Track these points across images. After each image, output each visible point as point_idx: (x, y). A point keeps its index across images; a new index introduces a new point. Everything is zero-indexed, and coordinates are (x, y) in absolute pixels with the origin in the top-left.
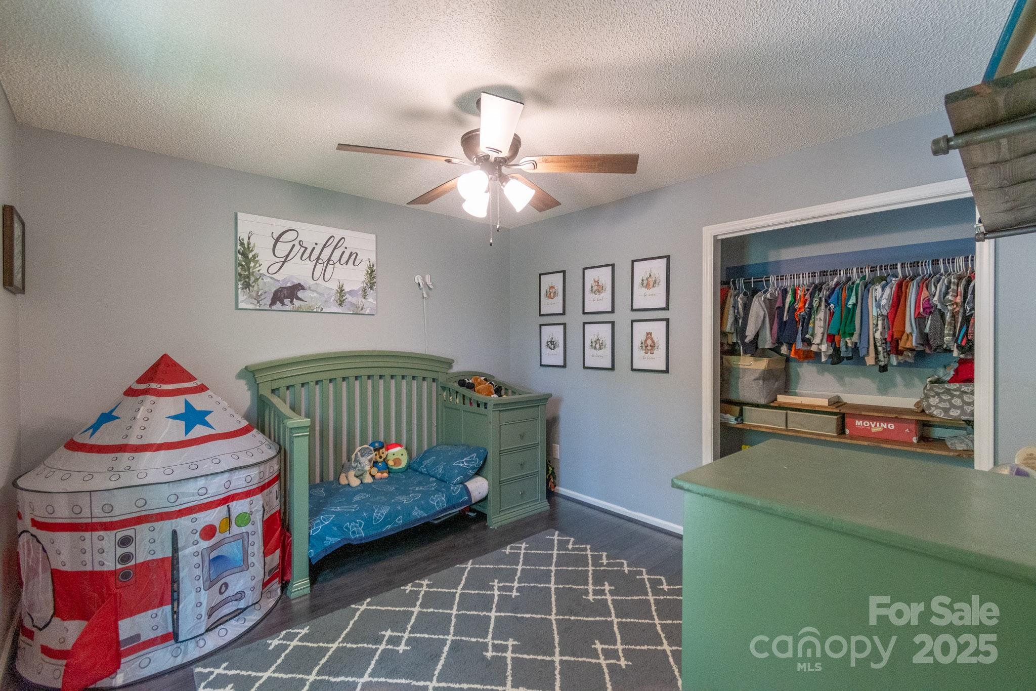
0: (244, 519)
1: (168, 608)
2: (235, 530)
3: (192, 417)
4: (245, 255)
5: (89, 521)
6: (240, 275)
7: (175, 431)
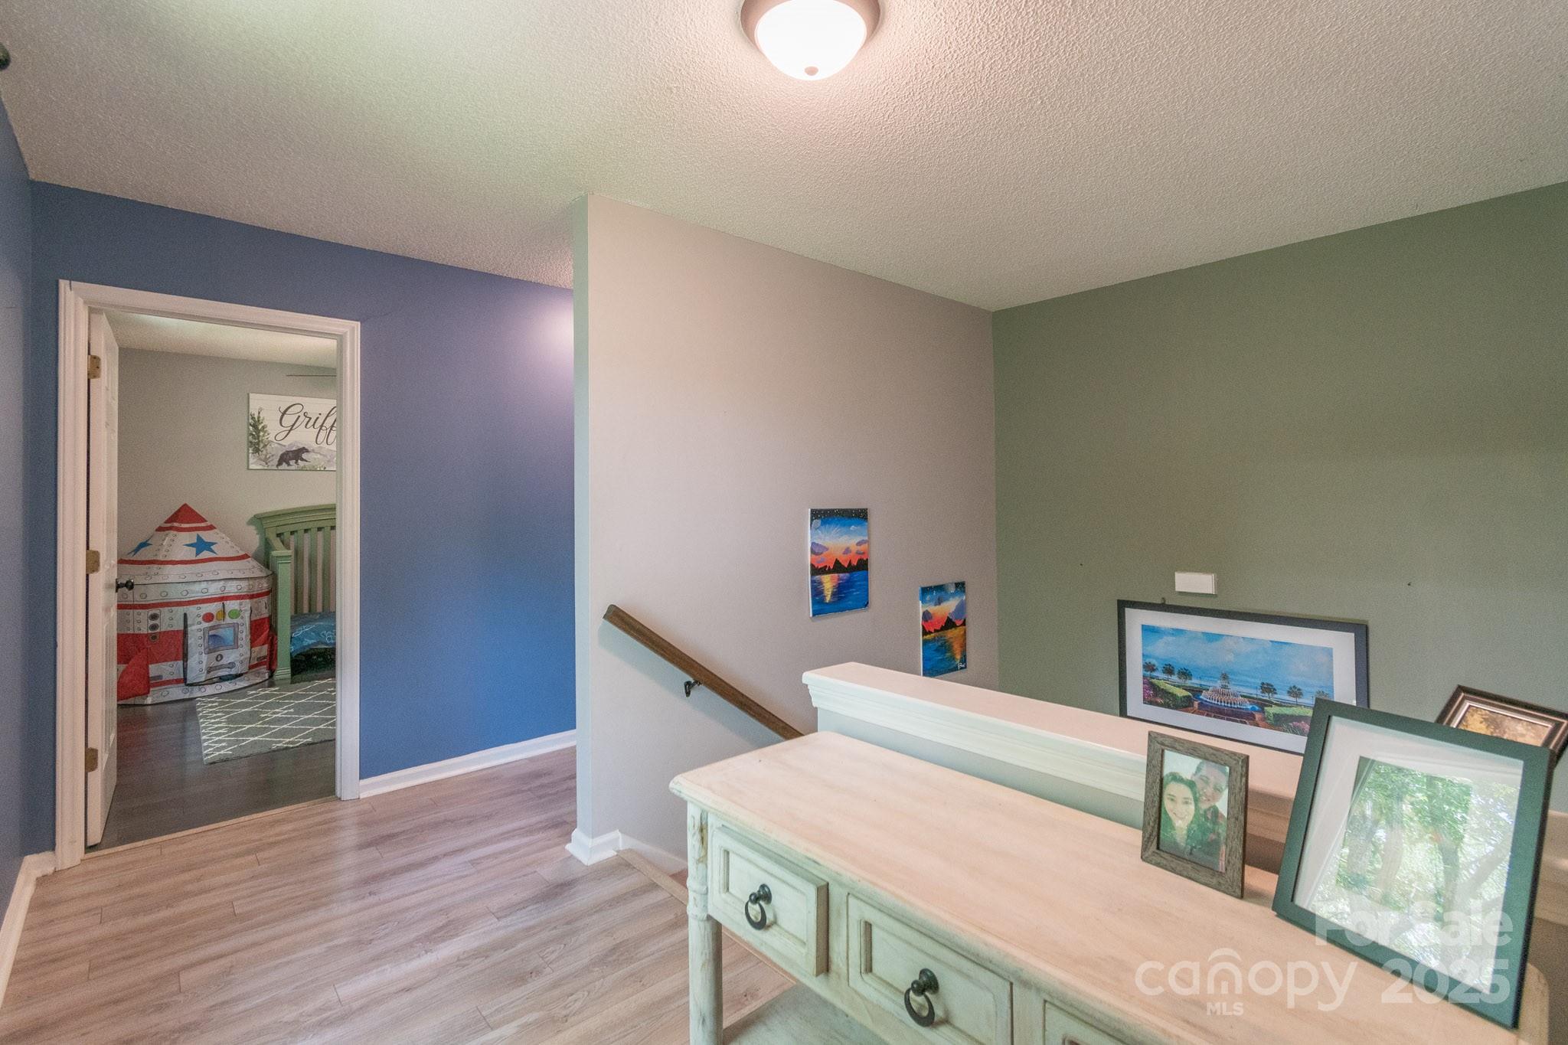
0: (236, 614)
1: (180, 663)
2: (228, 620)
3: (201, 545)
4: (256, 426)
5: (132, 603)
6: (251, 442)
7: (190, 554)
